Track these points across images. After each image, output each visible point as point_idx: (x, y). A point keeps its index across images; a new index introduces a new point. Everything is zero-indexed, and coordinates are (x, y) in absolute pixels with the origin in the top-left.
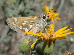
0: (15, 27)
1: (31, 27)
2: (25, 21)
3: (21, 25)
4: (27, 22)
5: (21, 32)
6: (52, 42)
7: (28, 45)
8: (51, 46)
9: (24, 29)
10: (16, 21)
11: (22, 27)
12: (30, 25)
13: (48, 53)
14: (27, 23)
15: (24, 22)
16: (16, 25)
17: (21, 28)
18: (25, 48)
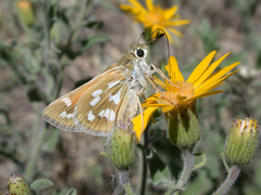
0: (76, 122)
1: (116, 99)
2: (94, 94)
3: (88, 111)
4: (99, 92)
5: (97, 129)
6: (190, 112)
7: (131, 143)
8: (191, 122)
9: (101, 114)
10: (69, 105)
11: (96, 113)
12: (113, 94)
13: (190, 143)
14: (101, 96)
15: (93, 98)
16: (76, 116)
17: (91, 117)
18: (127, 155)
